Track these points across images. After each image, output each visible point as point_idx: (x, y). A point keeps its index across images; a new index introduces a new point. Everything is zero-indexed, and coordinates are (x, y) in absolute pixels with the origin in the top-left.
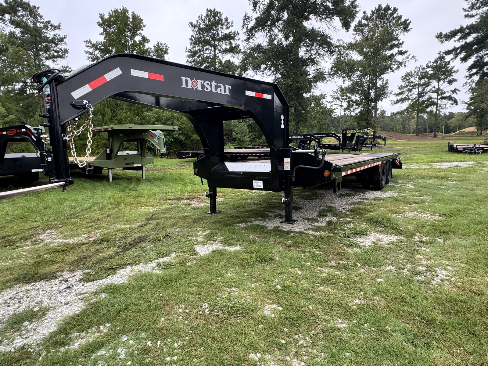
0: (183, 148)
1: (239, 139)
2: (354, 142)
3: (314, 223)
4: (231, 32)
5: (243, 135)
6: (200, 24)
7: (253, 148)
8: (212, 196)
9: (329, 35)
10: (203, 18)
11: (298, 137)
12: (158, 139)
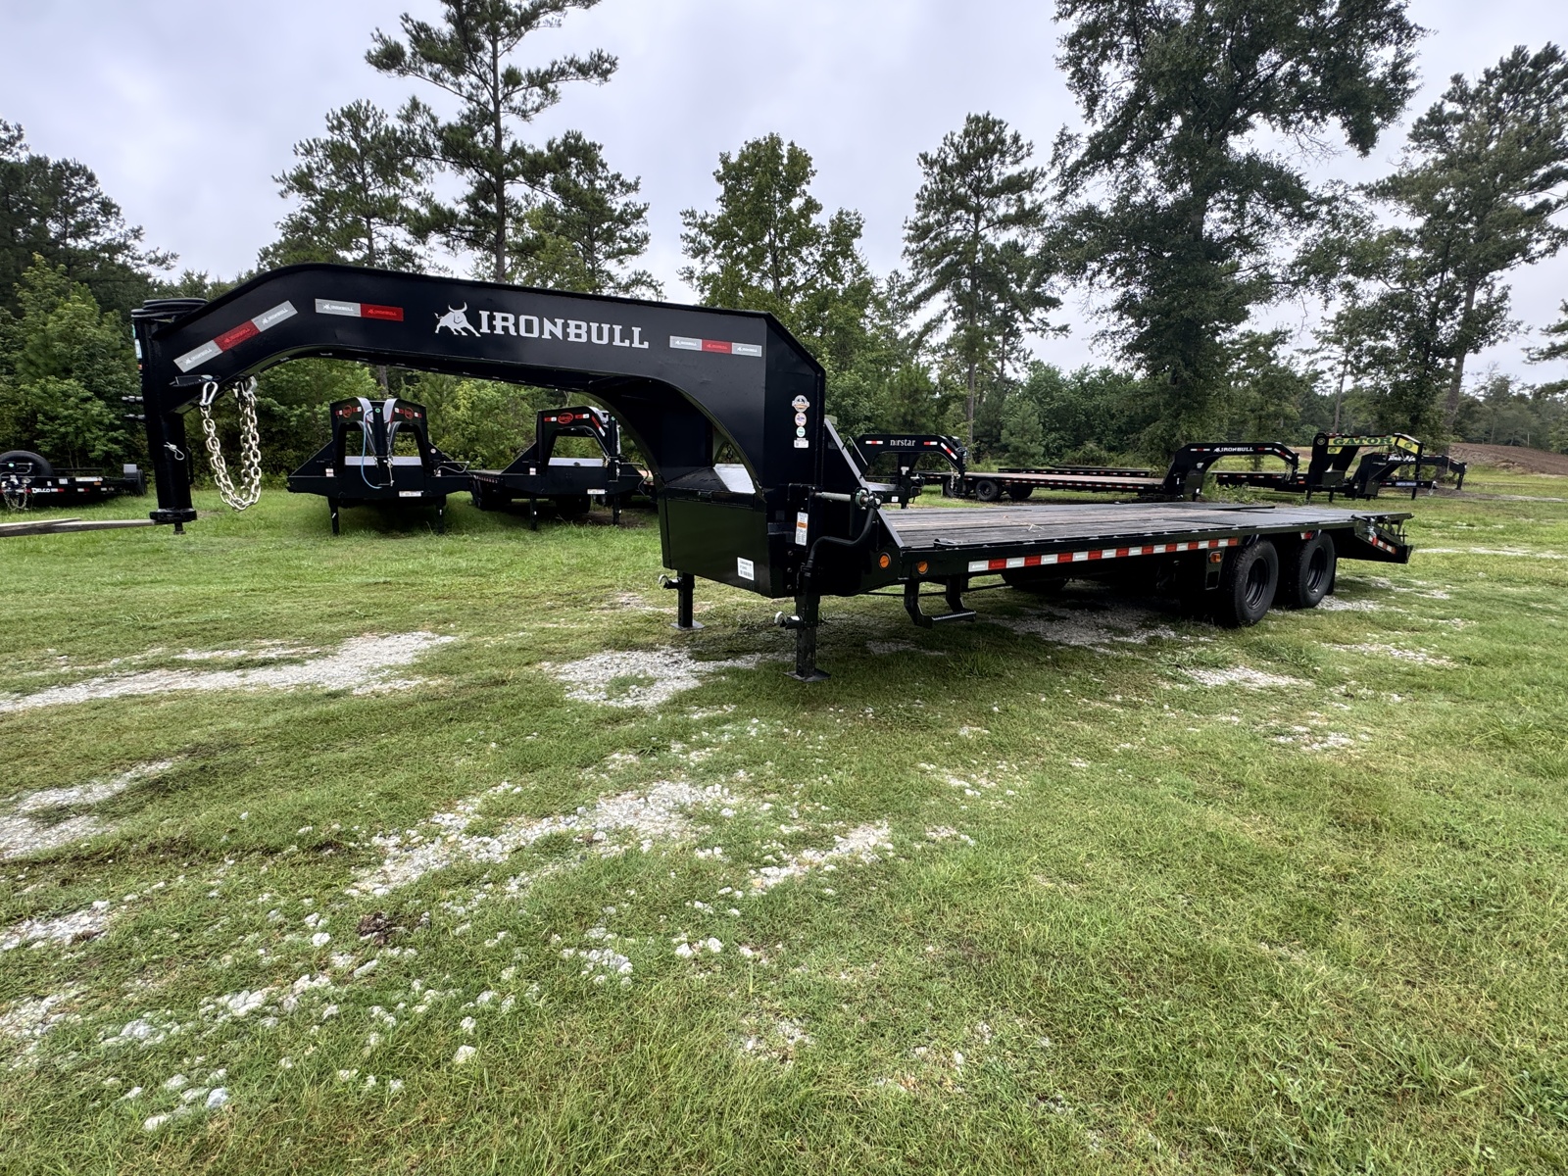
1: (1016, 449)
4: (1025, 171)
6: (947, 156)
7: (1049, 472)
10: (956, 139)
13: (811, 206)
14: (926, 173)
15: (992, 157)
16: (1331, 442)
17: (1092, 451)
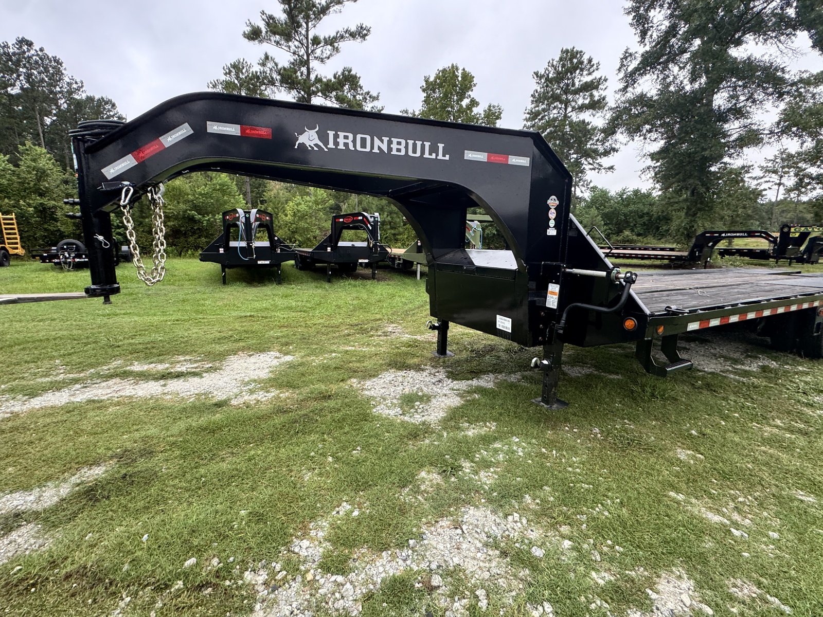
4: (595, 79)
6: (549, 73)
10: (555, 63)
13: (474, 103)
14: (538, 83)
15: (575, 72)
16: (792, 230)
17: (628, 236)
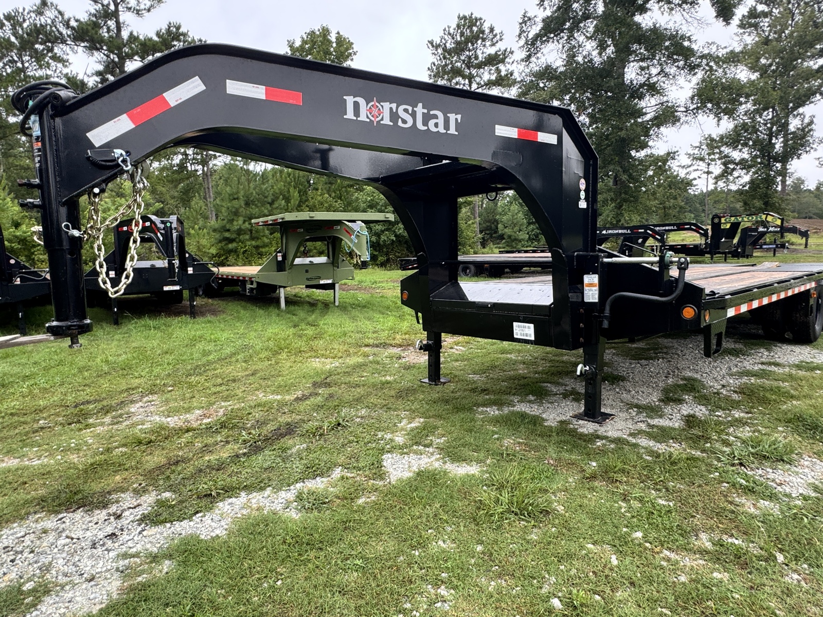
0: (411, 253)
1: (510, 237)
2: (735, 241)
3: (652, 418)
4: (500, 50)
5: (517, 228)
6: (446, 42)
7: (534, 252)
8: (433, 349)
9: (687, 35)
10: (452, 31)
11: (620, 231)
12: (357, 236)
14: (434, 54)
15: (476, 42)
